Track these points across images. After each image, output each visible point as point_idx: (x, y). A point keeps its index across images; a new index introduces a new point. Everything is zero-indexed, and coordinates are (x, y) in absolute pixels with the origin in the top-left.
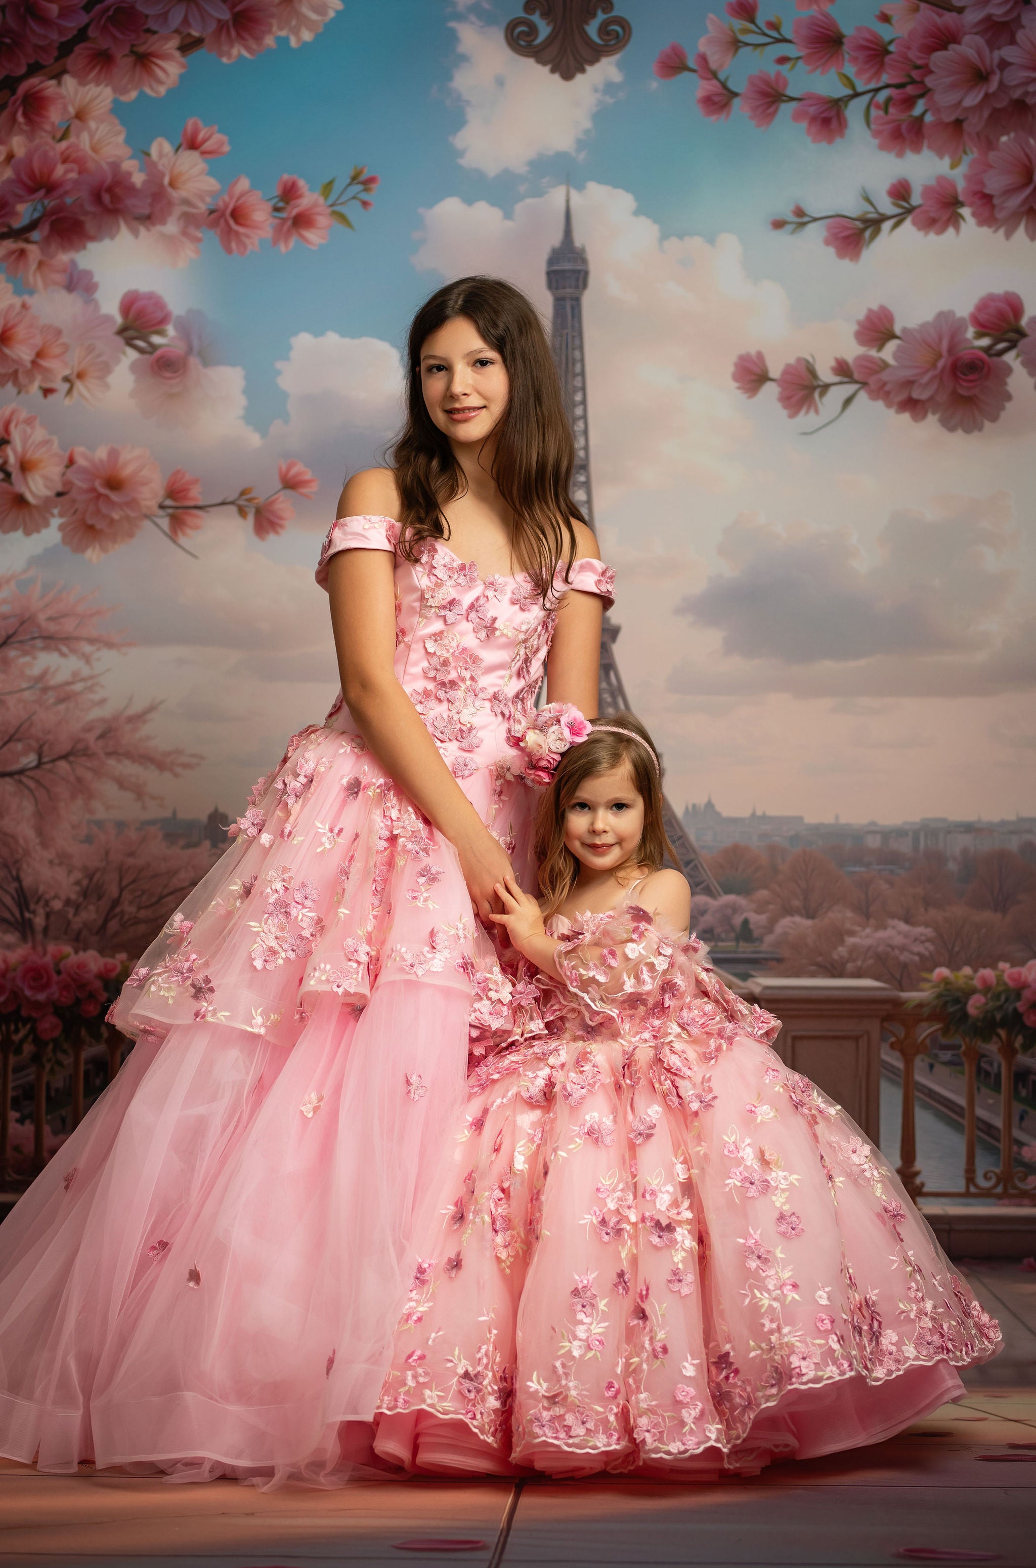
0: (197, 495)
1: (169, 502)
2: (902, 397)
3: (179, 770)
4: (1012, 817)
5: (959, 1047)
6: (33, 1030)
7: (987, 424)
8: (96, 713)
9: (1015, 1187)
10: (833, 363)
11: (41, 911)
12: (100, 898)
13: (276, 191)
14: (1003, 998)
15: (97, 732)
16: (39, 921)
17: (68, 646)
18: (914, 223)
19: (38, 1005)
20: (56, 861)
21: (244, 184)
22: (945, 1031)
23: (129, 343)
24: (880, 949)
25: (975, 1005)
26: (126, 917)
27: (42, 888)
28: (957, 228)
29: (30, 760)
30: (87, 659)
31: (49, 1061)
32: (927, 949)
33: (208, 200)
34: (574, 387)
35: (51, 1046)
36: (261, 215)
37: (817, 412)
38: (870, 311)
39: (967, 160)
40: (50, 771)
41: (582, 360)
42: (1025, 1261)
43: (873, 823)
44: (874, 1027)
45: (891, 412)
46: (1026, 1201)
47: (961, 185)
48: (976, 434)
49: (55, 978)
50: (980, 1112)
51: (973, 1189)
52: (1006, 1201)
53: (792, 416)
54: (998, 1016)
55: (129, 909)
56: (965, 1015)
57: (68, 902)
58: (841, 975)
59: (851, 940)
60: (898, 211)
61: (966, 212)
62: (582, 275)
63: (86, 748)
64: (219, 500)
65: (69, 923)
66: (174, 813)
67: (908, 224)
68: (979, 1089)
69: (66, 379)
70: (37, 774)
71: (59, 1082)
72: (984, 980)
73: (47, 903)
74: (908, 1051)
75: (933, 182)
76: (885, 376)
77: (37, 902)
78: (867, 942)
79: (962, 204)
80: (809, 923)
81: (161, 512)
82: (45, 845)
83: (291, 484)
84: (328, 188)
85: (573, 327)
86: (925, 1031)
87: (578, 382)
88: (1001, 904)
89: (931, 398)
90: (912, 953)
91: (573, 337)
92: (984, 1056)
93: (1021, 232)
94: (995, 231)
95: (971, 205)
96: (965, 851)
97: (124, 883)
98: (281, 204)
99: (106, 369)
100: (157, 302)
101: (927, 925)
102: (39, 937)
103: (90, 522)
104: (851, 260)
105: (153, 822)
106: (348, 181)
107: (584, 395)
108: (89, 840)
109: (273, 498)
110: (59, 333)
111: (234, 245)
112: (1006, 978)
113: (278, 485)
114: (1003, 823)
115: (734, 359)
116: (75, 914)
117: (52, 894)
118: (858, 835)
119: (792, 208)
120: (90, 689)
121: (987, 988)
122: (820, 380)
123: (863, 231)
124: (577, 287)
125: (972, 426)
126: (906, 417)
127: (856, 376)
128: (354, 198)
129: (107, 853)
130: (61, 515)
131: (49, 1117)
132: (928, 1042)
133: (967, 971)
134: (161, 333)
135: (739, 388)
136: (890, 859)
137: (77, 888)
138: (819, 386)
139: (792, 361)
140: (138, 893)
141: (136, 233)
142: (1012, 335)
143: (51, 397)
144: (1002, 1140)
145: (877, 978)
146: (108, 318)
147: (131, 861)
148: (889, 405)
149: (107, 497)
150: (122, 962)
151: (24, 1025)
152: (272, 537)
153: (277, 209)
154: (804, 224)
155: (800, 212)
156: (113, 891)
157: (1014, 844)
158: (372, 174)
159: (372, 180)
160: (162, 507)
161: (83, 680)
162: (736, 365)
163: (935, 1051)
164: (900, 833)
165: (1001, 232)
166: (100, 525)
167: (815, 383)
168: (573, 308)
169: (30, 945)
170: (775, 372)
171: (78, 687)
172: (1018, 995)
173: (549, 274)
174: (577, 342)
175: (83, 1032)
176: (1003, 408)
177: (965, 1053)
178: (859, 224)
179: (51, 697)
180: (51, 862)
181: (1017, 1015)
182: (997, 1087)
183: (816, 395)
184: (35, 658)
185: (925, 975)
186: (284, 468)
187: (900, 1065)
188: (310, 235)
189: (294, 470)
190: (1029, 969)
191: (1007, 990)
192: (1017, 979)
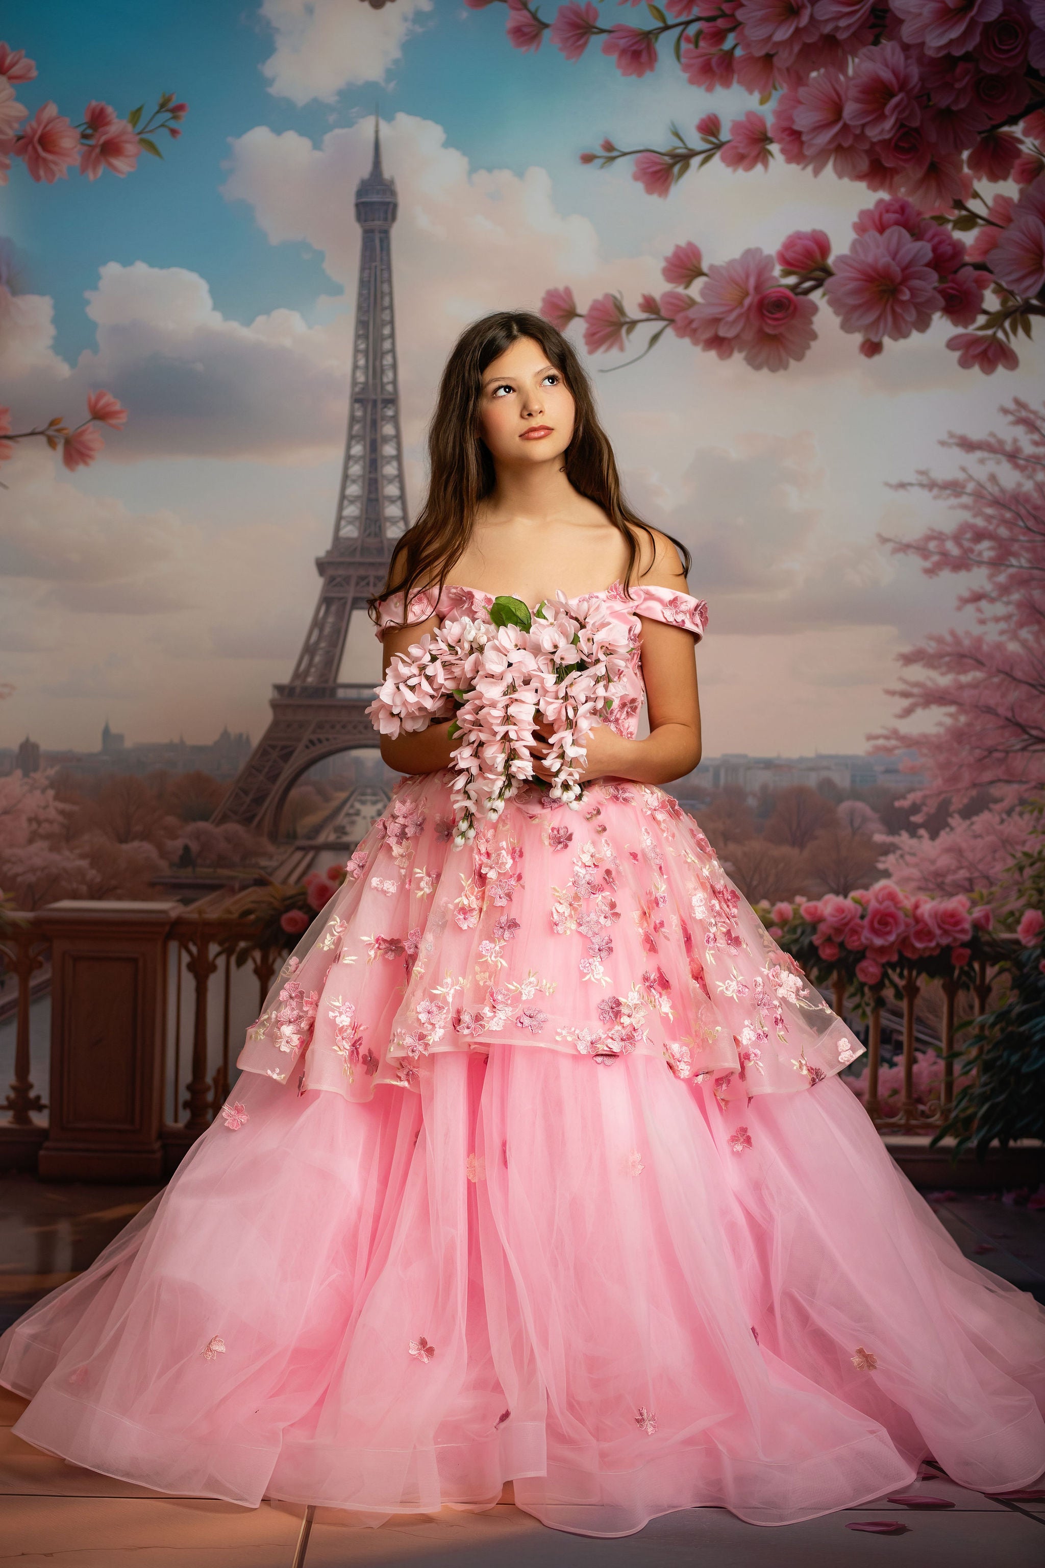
0: (7, 425)
2: (708, 334)
4: (809, 753)
7: (792, 362)
10: (641, 300)
13: (84, 118)
14: (799, 931)
18: (723, 159)
21: (52, 110)
28: (766, 165)
33: (16, 125)
34: (383, 321)
36: (69, 142)
37: (622, 349)
38: (678, 247)
39: (776, 95)
41: (391, 294)
45: (698, 350)
47: (770, 121)
48: (782, 372)
53: (595, 352)
54: (794, 949)
60: (708, 146)
61: (774, 148)
62: (391, 206)
64: (29, 431)
67: (717, 159)
72: (781, 914)
75: (742, 118)
76: (692, 313)
79: (771, 141)
83: (100, 415)
84: (136, 116)
85: (382, 260)
87: (386, 316)
88: (799, 840)
89: (737, 337)
91: (382, 270)
93: (829, 170)
94: (804, 168)
95: (779, 142)
96: (764, 788)
98: (89, 131)
104: (660, 195)
106: (156, 108)
107: (393, 329)
109: (83, 428)
111: (42, 173)
112: (802, 911)
113: (87, 415)
114: (802, 760)
115: (542, 294)
119: (601, 142)
121: (783, 921)
122: (629, 317)
123: (672, 166)
124: (386, 219)
125: (777, 365)
126: (712, 354)
127: (663, 313)
128: (162, 126)
133: (765, 904)
136: (690, 793)
138: (627, 323)
139: (599, 296)
142: (820, 274)
148: (696, 342)
152: (81, 468)
153: (85, 136)
154: (613, 159)
155: (609, 146)
157: (812, 781)
158: (180, 102)
159: (180, 108)
162: (544, 299)
165: (810, 169)
167: (622, 320)
168: (381, 241)
170: (582, 308)
172: (814, 928)
173: (357, 205)
174: (386, 275)
176: (808, 347)
178: (668, 159)
181: (813, 948)
183: (624, 330)
186: (93, 398)
188: (118, 163)
189: (102, 402)
190: (826, 903)
191: (803, 924)
192: (813, 913)
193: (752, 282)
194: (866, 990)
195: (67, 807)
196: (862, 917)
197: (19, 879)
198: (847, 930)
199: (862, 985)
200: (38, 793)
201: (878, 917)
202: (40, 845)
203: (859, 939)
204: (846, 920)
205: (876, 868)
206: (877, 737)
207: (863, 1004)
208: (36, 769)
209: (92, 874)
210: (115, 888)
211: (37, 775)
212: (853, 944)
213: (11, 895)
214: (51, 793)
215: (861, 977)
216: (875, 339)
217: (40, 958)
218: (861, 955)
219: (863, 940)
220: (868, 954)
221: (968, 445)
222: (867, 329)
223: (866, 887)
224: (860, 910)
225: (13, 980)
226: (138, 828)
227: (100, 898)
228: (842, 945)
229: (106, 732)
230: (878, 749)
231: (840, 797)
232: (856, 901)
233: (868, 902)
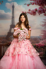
7: (35, 15)
10: (27, 12)
38: (29, 9)
62: (14, 7)
75: (33, 2)
88: (35, 41)
96: (33, 38)
104: (28, 6)
112: (35, 44)
126: (31, 15)
142: (37, 11)
154: (26, 4)
157: (36, 38)
158: (3, 1)
162: (22, 12)
165: (36, 5)
193: (33, 11)
204: (38, 45)
205: (39, 42)
215: (38, 48)
216: (40, 14)
221: (44, 20)
230: (39, 36)
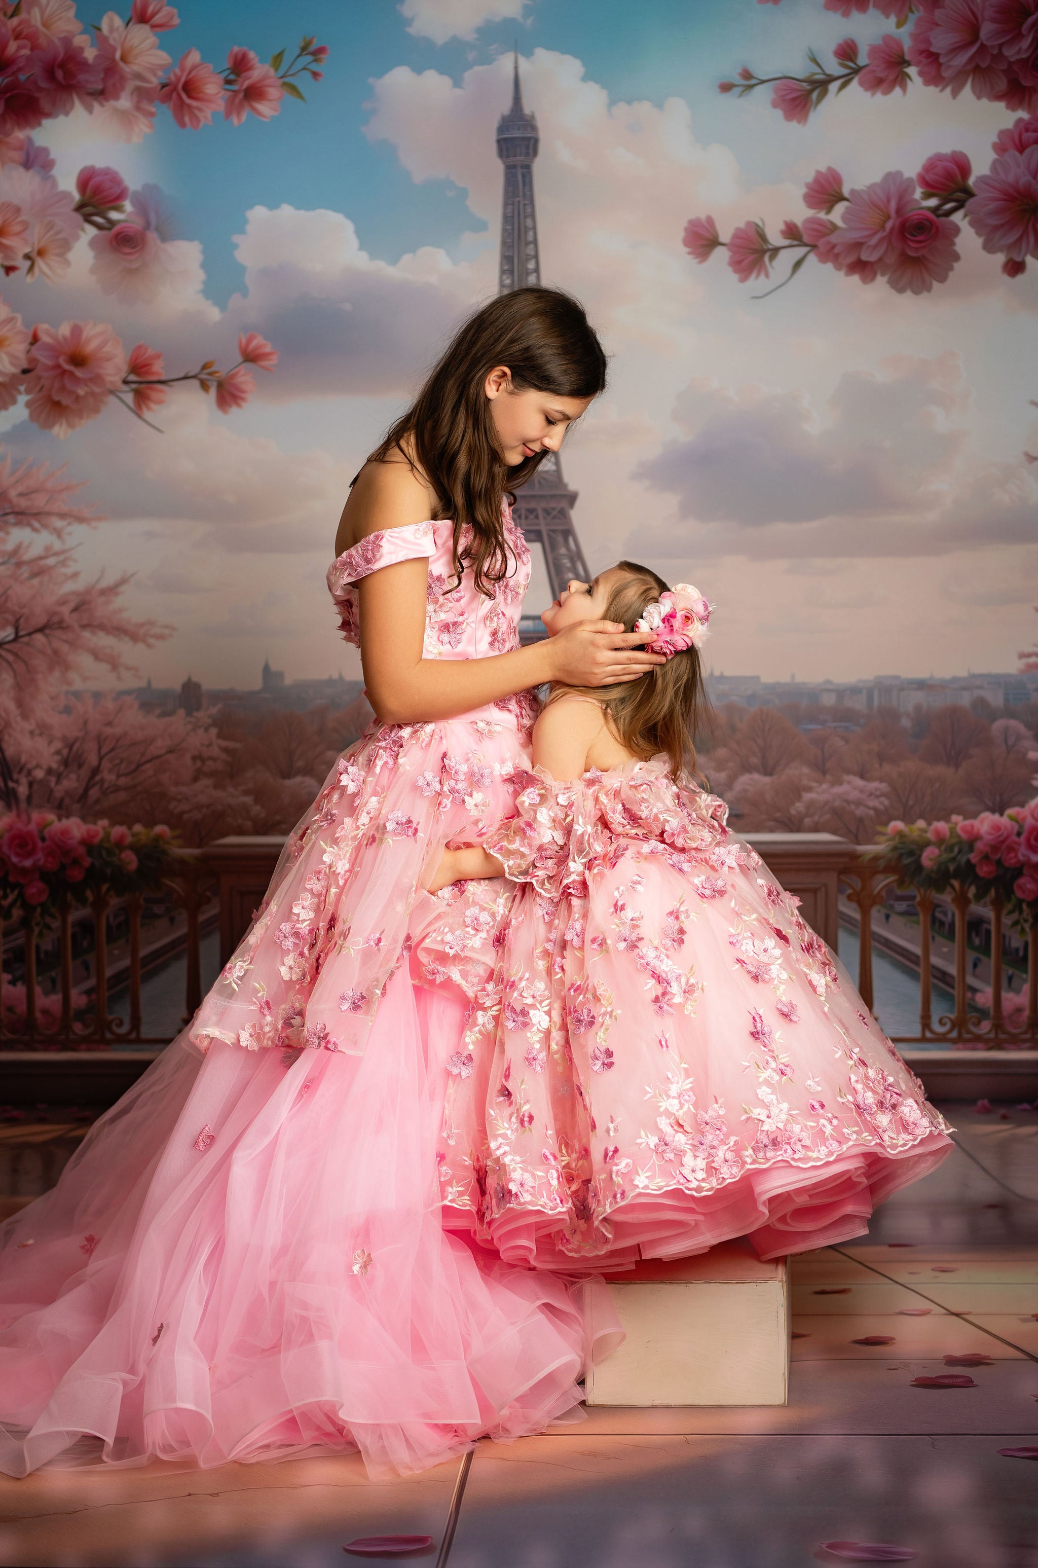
0: (159, 369)
1: (132, 378)
2: (851, 259)
3: (151, 641)
4: (963, 673)
5: (914, 898)
6: (21, 895)
7: (936, 285)
8: (69, 587)
9: (969, 1032)
10: (782, 227)
11: (24, 780)
12: (80, 766)
13: (226, 64)
14: (956, 850)
15: (72, 605)
16: (23, 790)
17: (39, 522)
18: (861, 84)
19: (24, 871)
20: (37, 732)
21: (195, 57)
22: (901, 883)
23: (87, 219)
24: (837, 803)
25: (929, 858)
26: (106, 785)
27: (24, 759)
28: (904, 88)
29: (8, 633)
30: (58, 533)
31: (38, 924)
32: (882, 803)
33: (160, 73)
34: (527, 255)
35: (39, 910)
36: (213, 88)
38: (818, 173)
39: (912, 18)
40: (28, 644)
41: (534, 228)
42: (980, 1103)
43: (828, 682)
44: (831, 879)
45: (841, 275)
46: (980, 1045)
47: (907, 44)
48: (925, 294)
49: (40, 844)
50: (935, 960)
51: (928, 1035)
52: (961, 1046)
53: (742, 280)
54: (952, 867)
55: (109, 777)
56: (919, 867)
57: (49, 771)
58: (799, 830)
59: (807, 796)
60: (846, 71)
61: (912, 71)
62: (532, 142)
63: (61, 622)
64: (182, 375)
65: (51, 792)
66: (149, 683)
67: (855, 84)
68: (933, 938)
69: (27, 257)
70: (14, 647)
71: (47, 945)
72: (937, 833)
73: (29, 773)
74: (864, 902)
76: (833, 238)
77: (20, 772)
78: (824, 797)
79: (909, 64)
80: (767, 779)
81: (125, 388)
82: (25, 716)
83: (251, 357)
84: (277, 60)
85: (524, 195)
86: (881, 883)
87: (530, 250)
88: (954, 758)
89: (880, 260)
90: (868, 807)
91: (525, 205)
92: (938, 906)
93: (967, 91)
94: (942, 91)
95: (917, 64)
96: (918, 708)
97: (103, 752)
98: (232, 77)
99: (66, 246)
100: (114, 178)
101: (882, 780)
102: (23, 805)
103: (56, 398)
104: (799, 122)
105: (128, 692)
106: (298, 51)
107: (537, 263)
108: (68, 710)
109: (234, 371)
110: (18, 210)
111: (187, 119)
112: (958, 830)
113: (240, 359)
114: (955, 679)
115: (684, 224)
116: (57, 783)
117: (34, 763)
118: (814, 694)
119: (739, 70)
120: (63, 563)
121: (940, 840)
122: (771, 244)
123: (811, 91)
124: (527, 154)
125: (921, 287)
126: (855, 279)
127: (805, 239)
128: (304, 69)
129: (85, 723)
130: (28, 392)
131: (40, 978)
132: (884, 894)
133: (921, 824)
134: (119, 209)
135: (689, 253)
136: (844, 716)
137: (57, 758)
138: (769, 250)
139: (741, 224)
140: (117, 761)
141: (90, 110)
142: (959, 195)
143: (13, 275)
144: (956, 986)
145: (834, 832)
146: (66, 195)
147: (109, 731)
148: (838, 267)
149: (72, 374)
150: (104, 829)
151: (12, 891)
152: (234, 410)
153: (228, 82)
154: (752, 86)
155: (747, 75)
156: (93, 760)
157: (965, 700)
158: (320, 45)
159: (321, 50)
160: (125, 382)
161: (56, 554)
162: (686, 230)
163: (891, 902)
164: (854, 690)
165: (948, 90)
166: (66, 401)
167: (765, 247)
168: (524, 176)
169: (14, 812)
170: (725, 236)
171: (51, 561)
172: (971, 848)
173: (499, 141)
174: (529, 210)
175: (69, 896)
176: (952, 268)
177: (919, 904)
178: (806, 86)
179: (25, 572)
180: (32, 733)
181: (970, 866)
182: (951, 936)
183: (766, 258)
184: (8, 533)
185: (880, 828)
186: (244, 341)
187: (857, 916)
188: (262, 107)
189: (254, 344)
190: (982, 822)
191: (960, 842)
192: (970, 831)
193: (893, 205)
194: (1024, 906)
195: (231, 744)
196: (1019, 834)
197: (186, 816)
198: (1004, 846)
199: (1020, 902)
200: (201, 732)
201: (1035, 834)
202: (205, 782)
203: (1016, 856)
204: (1001, 839)
205: (1031, 785)
206: (1029, 655)
207: (1022, 921)
208: (198, 708)
209: (256, 809)
210: (279, 823)
211: (200, 714)
212: (1011, 861)
213: (178, 832)
214: (214, 731)
215: (1019, 894)
216: (1018, 259)
217: (208, 894)
218: (1018, 871)
219: (1021, 857)
220: (1025, 871)
222: (1010, 248)
223: (1022, 805)
224: (1016, 827)
225: (183, 916)
226: (300, 763)
227: (265, 833)
228: (999, 862)
229: (266, 669)
230: (1030, 667)
231: (994, 715)
232: (1011, 818)
233: (1024, 819)
